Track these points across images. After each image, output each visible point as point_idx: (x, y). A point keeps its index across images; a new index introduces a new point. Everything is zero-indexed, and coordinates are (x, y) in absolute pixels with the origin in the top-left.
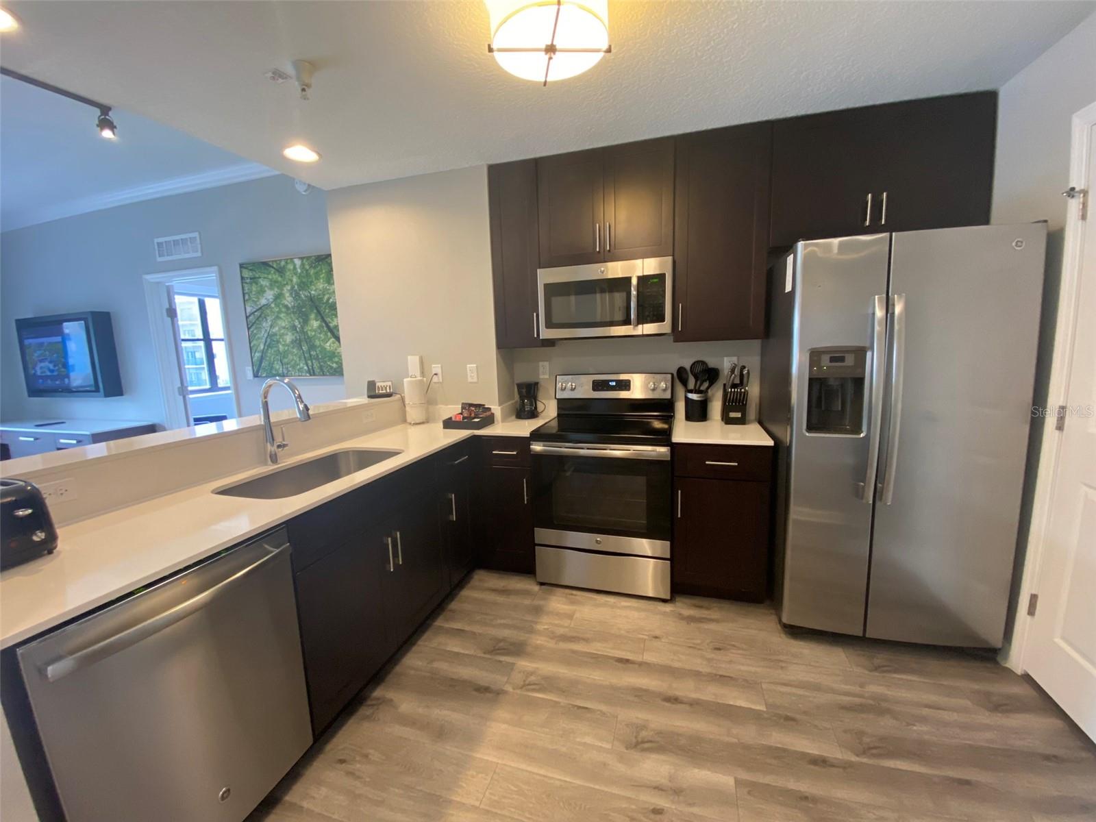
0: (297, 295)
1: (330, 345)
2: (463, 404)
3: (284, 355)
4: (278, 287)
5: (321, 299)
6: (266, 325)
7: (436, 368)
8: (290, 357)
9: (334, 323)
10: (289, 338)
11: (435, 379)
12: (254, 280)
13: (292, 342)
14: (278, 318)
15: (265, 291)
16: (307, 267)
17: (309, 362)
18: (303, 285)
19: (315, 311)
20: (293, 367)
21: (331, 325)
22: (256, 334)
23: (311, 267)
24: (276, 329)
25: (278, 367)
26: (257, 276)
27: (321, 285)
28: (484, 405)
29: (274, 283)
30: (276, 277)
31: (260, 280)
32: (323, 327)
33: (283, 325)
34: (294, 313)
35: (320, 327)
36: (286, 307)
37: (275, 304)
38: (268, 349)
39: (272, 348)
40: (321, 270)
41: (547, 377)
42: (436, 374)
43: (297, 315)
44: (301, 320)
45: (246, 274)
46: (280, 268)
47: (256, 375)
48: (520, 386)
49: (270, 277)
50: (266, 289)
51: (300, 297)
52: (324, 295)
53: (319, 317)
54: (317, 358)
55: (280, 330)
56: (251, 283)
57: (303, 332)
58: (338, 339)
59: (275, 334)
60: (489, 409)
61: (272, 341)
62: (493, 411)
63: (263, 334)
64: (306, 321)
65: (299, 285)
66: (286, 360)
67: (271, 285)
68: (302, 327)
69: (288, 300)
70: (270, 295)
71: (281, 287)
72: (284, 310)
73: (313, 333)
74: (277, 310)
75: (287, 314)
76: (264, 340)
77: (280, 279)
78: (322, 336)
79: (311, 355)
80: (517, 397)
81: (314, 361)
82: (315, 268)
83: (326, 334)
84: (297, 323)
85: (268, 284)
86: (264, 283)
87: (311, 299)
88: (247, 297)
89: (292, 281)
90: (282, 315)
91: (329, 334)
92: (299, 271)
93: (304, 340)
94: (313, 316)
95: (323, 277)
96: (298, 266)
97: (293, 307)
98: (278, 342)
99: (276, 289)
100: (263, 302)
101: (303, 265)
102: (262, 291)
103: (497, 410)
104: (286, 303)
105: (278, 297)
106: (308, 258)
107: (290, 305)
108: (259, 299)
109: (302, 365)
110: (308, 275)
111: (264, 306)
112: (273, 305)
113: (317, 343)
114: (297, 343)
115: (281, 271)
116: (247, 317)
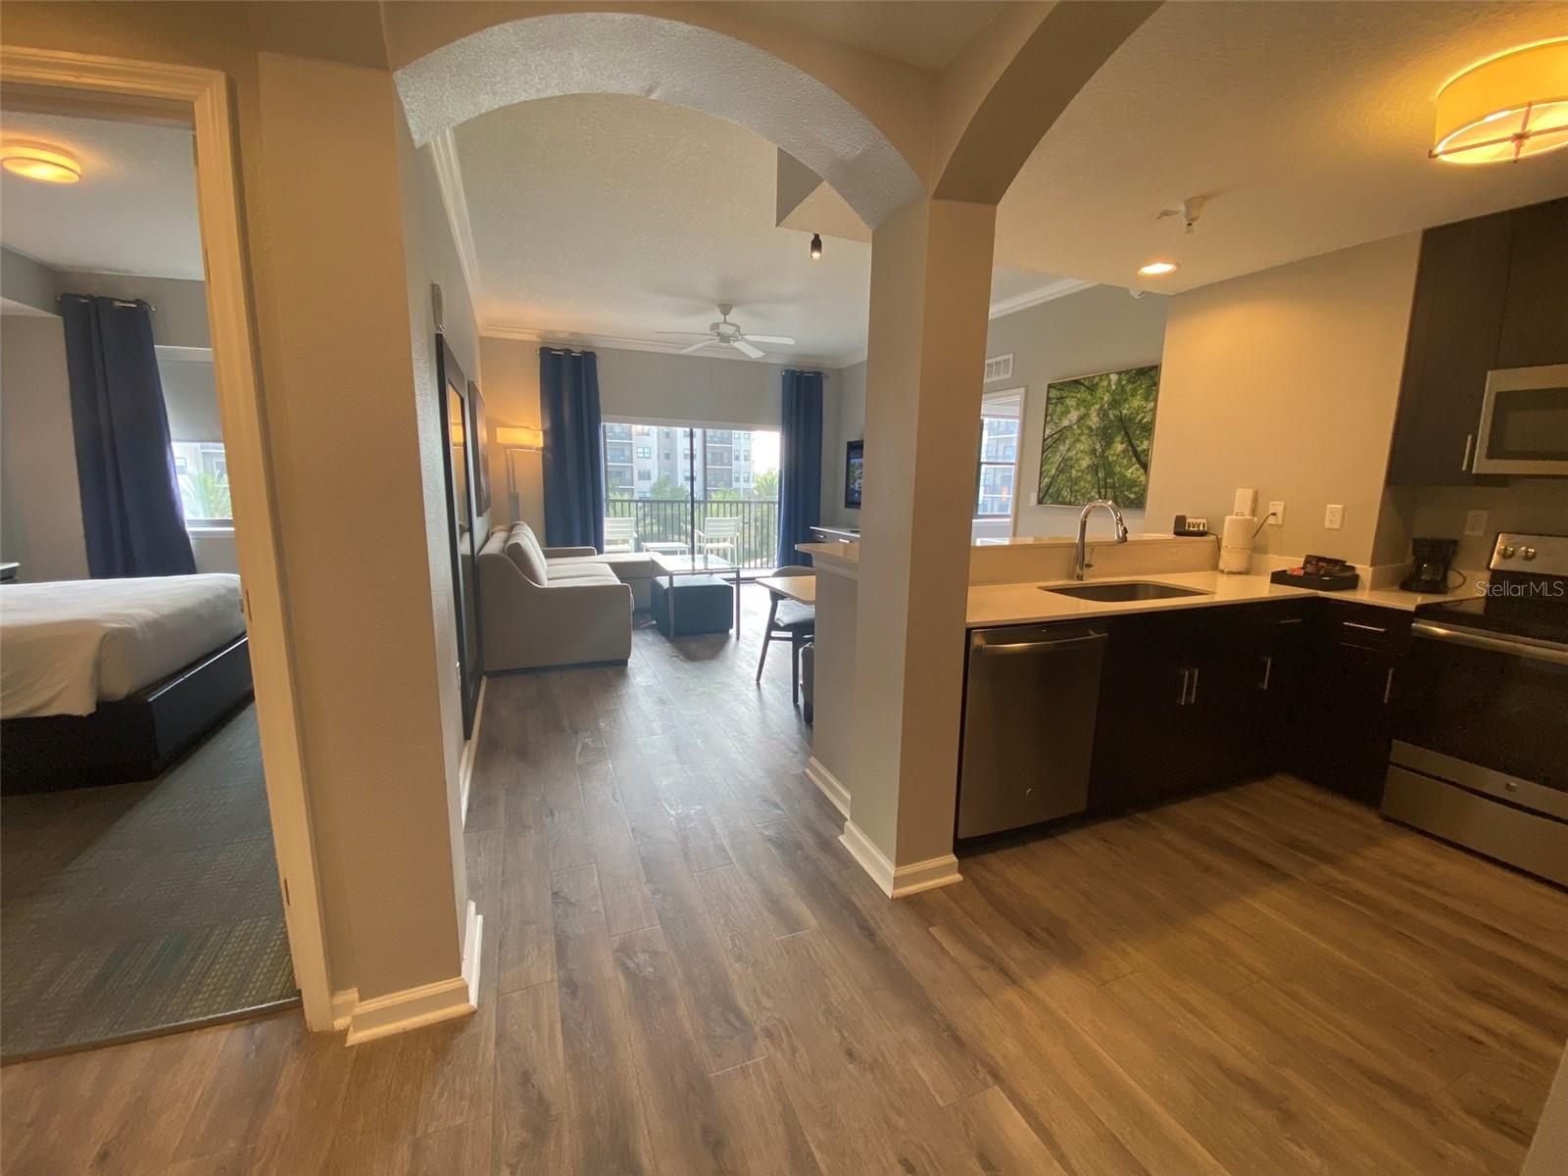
0: (1106, 414)
1: (1133, 472)
2: (1308, 556)
3: (1076, 481)
4: (1085, 407)
5: (1135, 418)
6: (1063, 448)
7: (1277, 506)
8: (1082, 484)
9: (1145, 445)
10: (1085, 463)
11: (1272, 520)
12: (1061, 400)
13: (1089, 467)
14: (1078, 440)
15: (1070, 412)
16: (1124, 382)
17: (1103, 491)
18: (1115, 403)
19: (1122, 433)
20: (1083, 495)
21: (1139, 449)
22: (1050, 458)
23: (1129, 382)
24: (1072, 454)
25: (1066, 494)
26: (1065, 395)
27: (1136, 402)
28: (1345, 562)
29: (1081, 403)
30: (1086, 395)
31: (1067, 400)
32: (1128, 451)
33: (1082, 448)
34: (1097, 435)
35: (1125, 451)
36: (1090, 428)
37: (1078, 427)
38: (1058, 476)
39: (1063, 473)
40: (1141, 385)
41: (1480, 533)
42: (1274, 514)
43: (1100, 438)
44: (1103, 443)
45: (1054, 393)
46: (1092, 386)
47: (1040, 502)
48: (1418, 544)
49: (1078, 396)
50: (1072, 409)
51: (1108, 417)
52: (1138, 414)
53: (1126, 439)
54: (1113, 487)
55: (1077, 453)
56: (1056, 404)
57: (1102, 455)
58: (1145, 466)
59: (1071, 459)
60: (1353, 568)
61: (1066, 466)
62: (1358, 572)
63: (1057, 458)
64: (1109, 444)
65: (1110, 404)
66: (1076, 488)
67: (1078, 404)
68: (1103, 452)
69: (1094, 420)
70: (1074, 416)
71: (1088, 407)
72: (1086, 432)
73: (1115, 458)
74: (1079, 431)
75: (1090, 436)
76: (1057, 465)
77: (1089, 397)
78: (1125, 462)
79: (1106, 483)
80: (1410, 559)
81: (1108, 490)
82: (1133, 383)
83: (1130, 460)
84: (1098, 446)
85: (1074, 404)
86: (1070, 402)
87: (1121, 419)
88: (1049, 418)
89: (1102, 399)
90: (1083, 438)
91: (1134, 459)
92: (1114, 387)
93: (1102, 466)
94: (1119, 438)
95: (1141, 394)
96: (1113, 382)
97: (1097, 429)
98: (1072, 467)
99: (1082, 409)
100: (1065, 423)
101: (1119, 380)
102: (1066, 412)
103: (1365, 571)
104: (1091, 424)
105: (1081, 418)
106: (1127, 372)
107: (1094, 427)
108: (1061, 420)
109: (1093, 494)
110: (1123, 390)
111: (1065, 427)
112: (1075, 427)
113: (1117, 469)
114: (1094, 469)
115: (1092, 389)
116: (1044, 440)
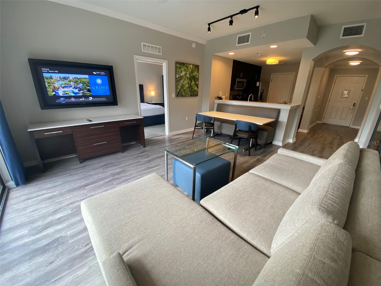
0: (190, 74)
1: (196, 88)
3: (185, 90)
4: (186, 71)
5: (195, 77)
6: (182, 81)
8: (187, 91)
10: (187, 86)
12: (180, 68)
13: (188, 87)
14: (185, 80)
15: (182, 72)
16: (193, 68)
17: (191, 93)
18: (192, 72)
19: (194, 79)
20: (187, 94)
21: (197, 83)
22: (179, 84)
23: (194, 68)
24: (184, 83)
25: (183, 94)
26: (181, 67)
27: (196, 73)
29: (185, 70)
30: (186, 68)
31: (182, 68)
33: (186, 82)
34: (189, 79)
35: (194, 84)
36: (187, 77)
38: (181, 89)
39: (182, 88)
40: (196, 69)
43: (189, 80)
45: (178, 65)
46: (187, 66)
47: (177, 96)
50: (183, 71)
51: (191, 75)
53: (194, 81)
54: (193, 92)
56: (178, 68)
57: (190, 85)
58: (198, 87)
59: (184, 85)
61: (183, 86)
63: (181, 84)
64: (191, 82)
65: (191, 72)
66: (185, 92)
67: (184, 70)
68: (190, 83)
69: (188, 75)
70: (183, 73)
71: (187, 72)
72: (187, 78)
73: (193, 85)
74: (185, 78)
75: (187, 79)
76: (181, 86)
77: (187, 69)
78: (194, 86)
79: (191, 91)
83: (195, 86)
84: (189, 82)
85: (183, 70)
86: (183, 69)
87: (193, 76)
88: (177, 73)
89: (189, 70)
90: (186, 79)
91: (196, 86)
92: (191, 68)
93: (190, 87)
94: (193, 81)
95: (196, 71)
96: (191, 67)
98: (184, 87)
99: (185, 72)
100: (182, 75)
101: (192, 67)
102: (181, 72)
105: (186, 74)
106: (194, 65)
108: (181, 74)
109: (189, 93)
110: (193, 70)
111: (182, 76)
112: (184, 76)
113: (193, 88)
114: (189, 87)
116: (177, 79)
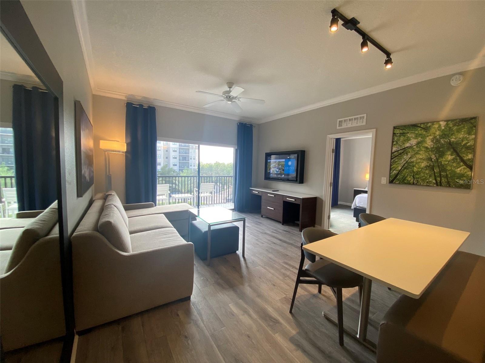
0: (438, 141)
1: (461, 169)
3: (417, 173)
4: (422, 138)
5: (460, 143)
6: (406, 157)
8: (422, 175)
9: (470, 156)
10: (424, 164)
12: (403, 134)
13: (427, 166)
14: (417, 153)
17: (439, 179)
18: (445, 136)
19: (451, 150)
20: (423, 180)
22: (397, 162)
23: (454, 125)
24: (413, 159)
25: (409, 179)
26: (406, 132)
27: (462, 135)
29: (418, 136)
30: (422, 132)
32: (457, 159)
33: (421, 157)
34: (432, 151)
35: (455, 159)
36: (427, 148)
37: (417, 147)
38: (403, 170)
39: (407, 169)
40: (464, 127)
43: (434, 153)
44: (437, 155)
45: (397, 131)
46: (427, 127)
47: (391, 182)
49: (417, 132)
50: (412, 138)
51: (440, 142)
52: (463, 141)
53: (454, 153)
55: (417, 160)
56: (400, 136)
57: (437, 161)
58: (471, 168)
59: (413, 162)
61: (409, 165)
63: (402, 162)
64: (441, 156)
65: (441, 136)
66: (417, 176)
67: (416, 136)
68: (437, 159)
69: (429, 144)
70: (413, 142)
71: (424, 137)
72: (424, 149)
74: (418, 149)
75: (426, 151)
76: (402, 165)
77: (424, 133)
79: (440, 175)
81: (442, 178)
82: (458, 126)
83: (459, 164)
84: (433, 157)
85: (413, 136)
86: (410, 135)
87: (450, 143)
88: (395, 143)
89: (434, 134)
90: (421, 152)
91: (462, 164)
92: (443, 128)
93: (437, 166)
94: (449, 153)
95: (465, 131)
96: (442, 126)
97: (432, 148)
98: (414, 166)
99: (420, 139)
100: (407, 145)
101: (447, 124)
102: (408, 140)
104: (426, 145)
105: (419, 143)
106: (452, 121)
107: (429, 147)
108: (404, 144)
109: (431, 180)
110: (450, 129)
111: (407, 147)
112: (415, 147)
114: (431, 167)
115: (427, 129)
116: (392, 153)
